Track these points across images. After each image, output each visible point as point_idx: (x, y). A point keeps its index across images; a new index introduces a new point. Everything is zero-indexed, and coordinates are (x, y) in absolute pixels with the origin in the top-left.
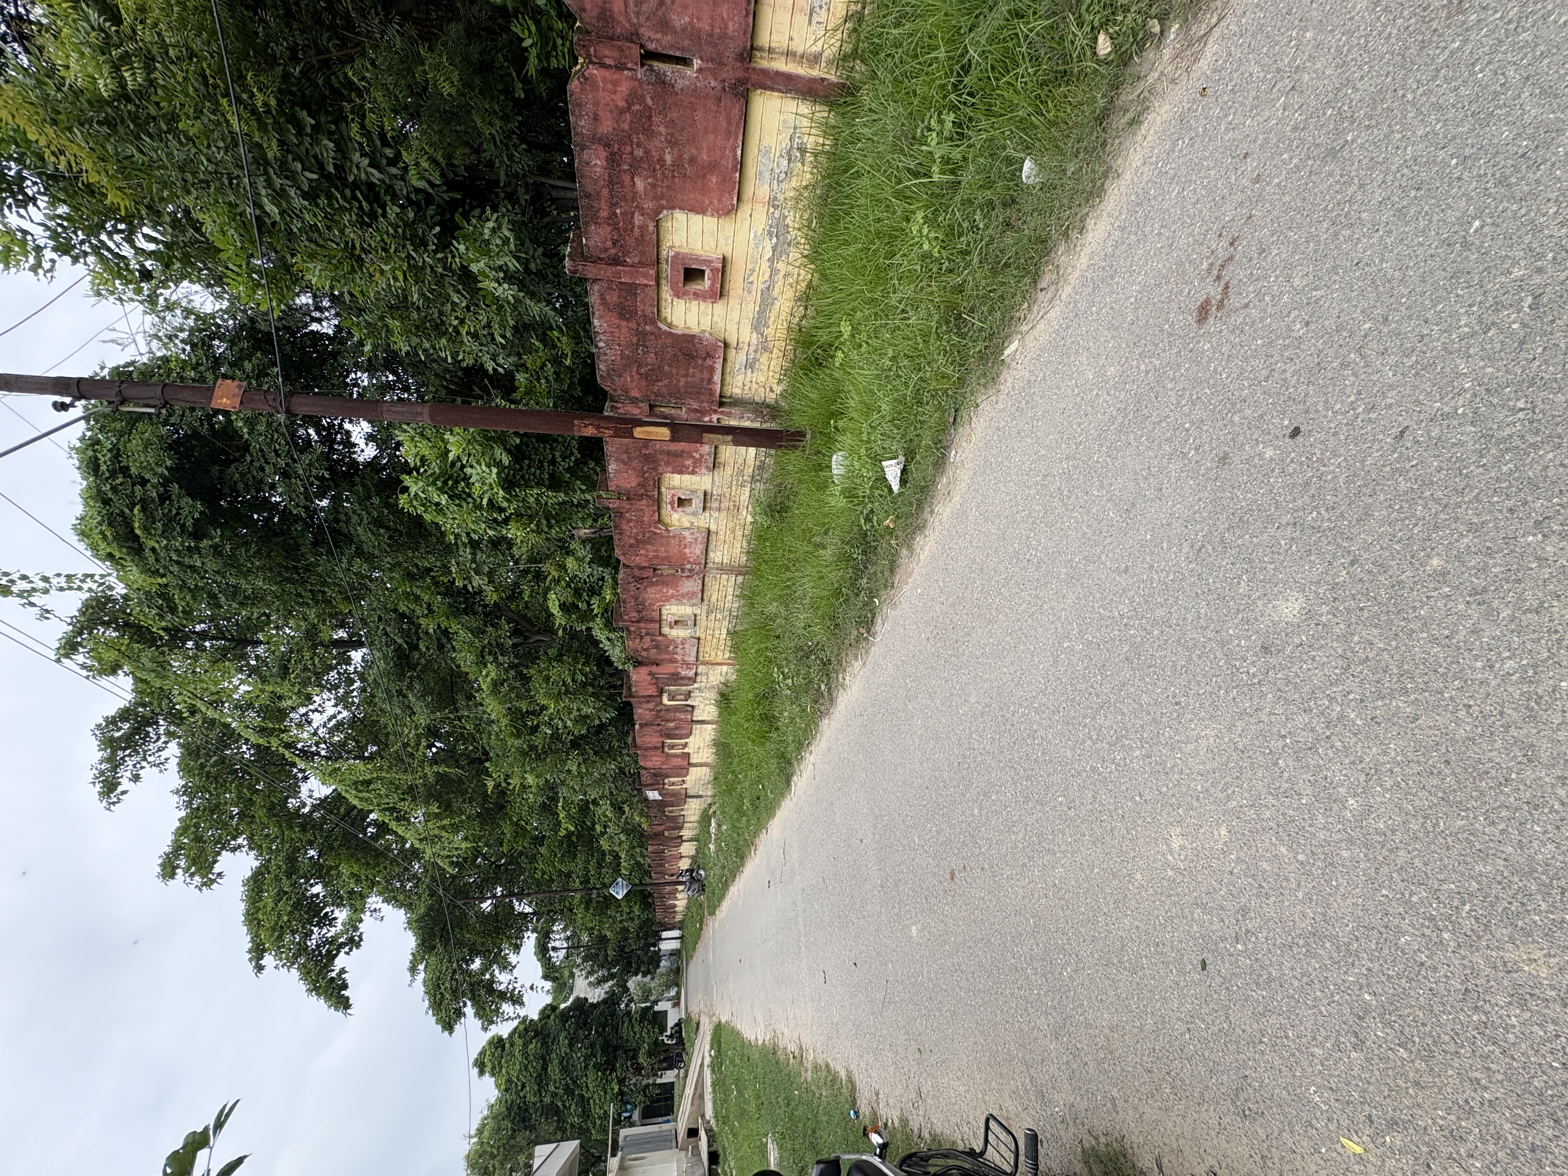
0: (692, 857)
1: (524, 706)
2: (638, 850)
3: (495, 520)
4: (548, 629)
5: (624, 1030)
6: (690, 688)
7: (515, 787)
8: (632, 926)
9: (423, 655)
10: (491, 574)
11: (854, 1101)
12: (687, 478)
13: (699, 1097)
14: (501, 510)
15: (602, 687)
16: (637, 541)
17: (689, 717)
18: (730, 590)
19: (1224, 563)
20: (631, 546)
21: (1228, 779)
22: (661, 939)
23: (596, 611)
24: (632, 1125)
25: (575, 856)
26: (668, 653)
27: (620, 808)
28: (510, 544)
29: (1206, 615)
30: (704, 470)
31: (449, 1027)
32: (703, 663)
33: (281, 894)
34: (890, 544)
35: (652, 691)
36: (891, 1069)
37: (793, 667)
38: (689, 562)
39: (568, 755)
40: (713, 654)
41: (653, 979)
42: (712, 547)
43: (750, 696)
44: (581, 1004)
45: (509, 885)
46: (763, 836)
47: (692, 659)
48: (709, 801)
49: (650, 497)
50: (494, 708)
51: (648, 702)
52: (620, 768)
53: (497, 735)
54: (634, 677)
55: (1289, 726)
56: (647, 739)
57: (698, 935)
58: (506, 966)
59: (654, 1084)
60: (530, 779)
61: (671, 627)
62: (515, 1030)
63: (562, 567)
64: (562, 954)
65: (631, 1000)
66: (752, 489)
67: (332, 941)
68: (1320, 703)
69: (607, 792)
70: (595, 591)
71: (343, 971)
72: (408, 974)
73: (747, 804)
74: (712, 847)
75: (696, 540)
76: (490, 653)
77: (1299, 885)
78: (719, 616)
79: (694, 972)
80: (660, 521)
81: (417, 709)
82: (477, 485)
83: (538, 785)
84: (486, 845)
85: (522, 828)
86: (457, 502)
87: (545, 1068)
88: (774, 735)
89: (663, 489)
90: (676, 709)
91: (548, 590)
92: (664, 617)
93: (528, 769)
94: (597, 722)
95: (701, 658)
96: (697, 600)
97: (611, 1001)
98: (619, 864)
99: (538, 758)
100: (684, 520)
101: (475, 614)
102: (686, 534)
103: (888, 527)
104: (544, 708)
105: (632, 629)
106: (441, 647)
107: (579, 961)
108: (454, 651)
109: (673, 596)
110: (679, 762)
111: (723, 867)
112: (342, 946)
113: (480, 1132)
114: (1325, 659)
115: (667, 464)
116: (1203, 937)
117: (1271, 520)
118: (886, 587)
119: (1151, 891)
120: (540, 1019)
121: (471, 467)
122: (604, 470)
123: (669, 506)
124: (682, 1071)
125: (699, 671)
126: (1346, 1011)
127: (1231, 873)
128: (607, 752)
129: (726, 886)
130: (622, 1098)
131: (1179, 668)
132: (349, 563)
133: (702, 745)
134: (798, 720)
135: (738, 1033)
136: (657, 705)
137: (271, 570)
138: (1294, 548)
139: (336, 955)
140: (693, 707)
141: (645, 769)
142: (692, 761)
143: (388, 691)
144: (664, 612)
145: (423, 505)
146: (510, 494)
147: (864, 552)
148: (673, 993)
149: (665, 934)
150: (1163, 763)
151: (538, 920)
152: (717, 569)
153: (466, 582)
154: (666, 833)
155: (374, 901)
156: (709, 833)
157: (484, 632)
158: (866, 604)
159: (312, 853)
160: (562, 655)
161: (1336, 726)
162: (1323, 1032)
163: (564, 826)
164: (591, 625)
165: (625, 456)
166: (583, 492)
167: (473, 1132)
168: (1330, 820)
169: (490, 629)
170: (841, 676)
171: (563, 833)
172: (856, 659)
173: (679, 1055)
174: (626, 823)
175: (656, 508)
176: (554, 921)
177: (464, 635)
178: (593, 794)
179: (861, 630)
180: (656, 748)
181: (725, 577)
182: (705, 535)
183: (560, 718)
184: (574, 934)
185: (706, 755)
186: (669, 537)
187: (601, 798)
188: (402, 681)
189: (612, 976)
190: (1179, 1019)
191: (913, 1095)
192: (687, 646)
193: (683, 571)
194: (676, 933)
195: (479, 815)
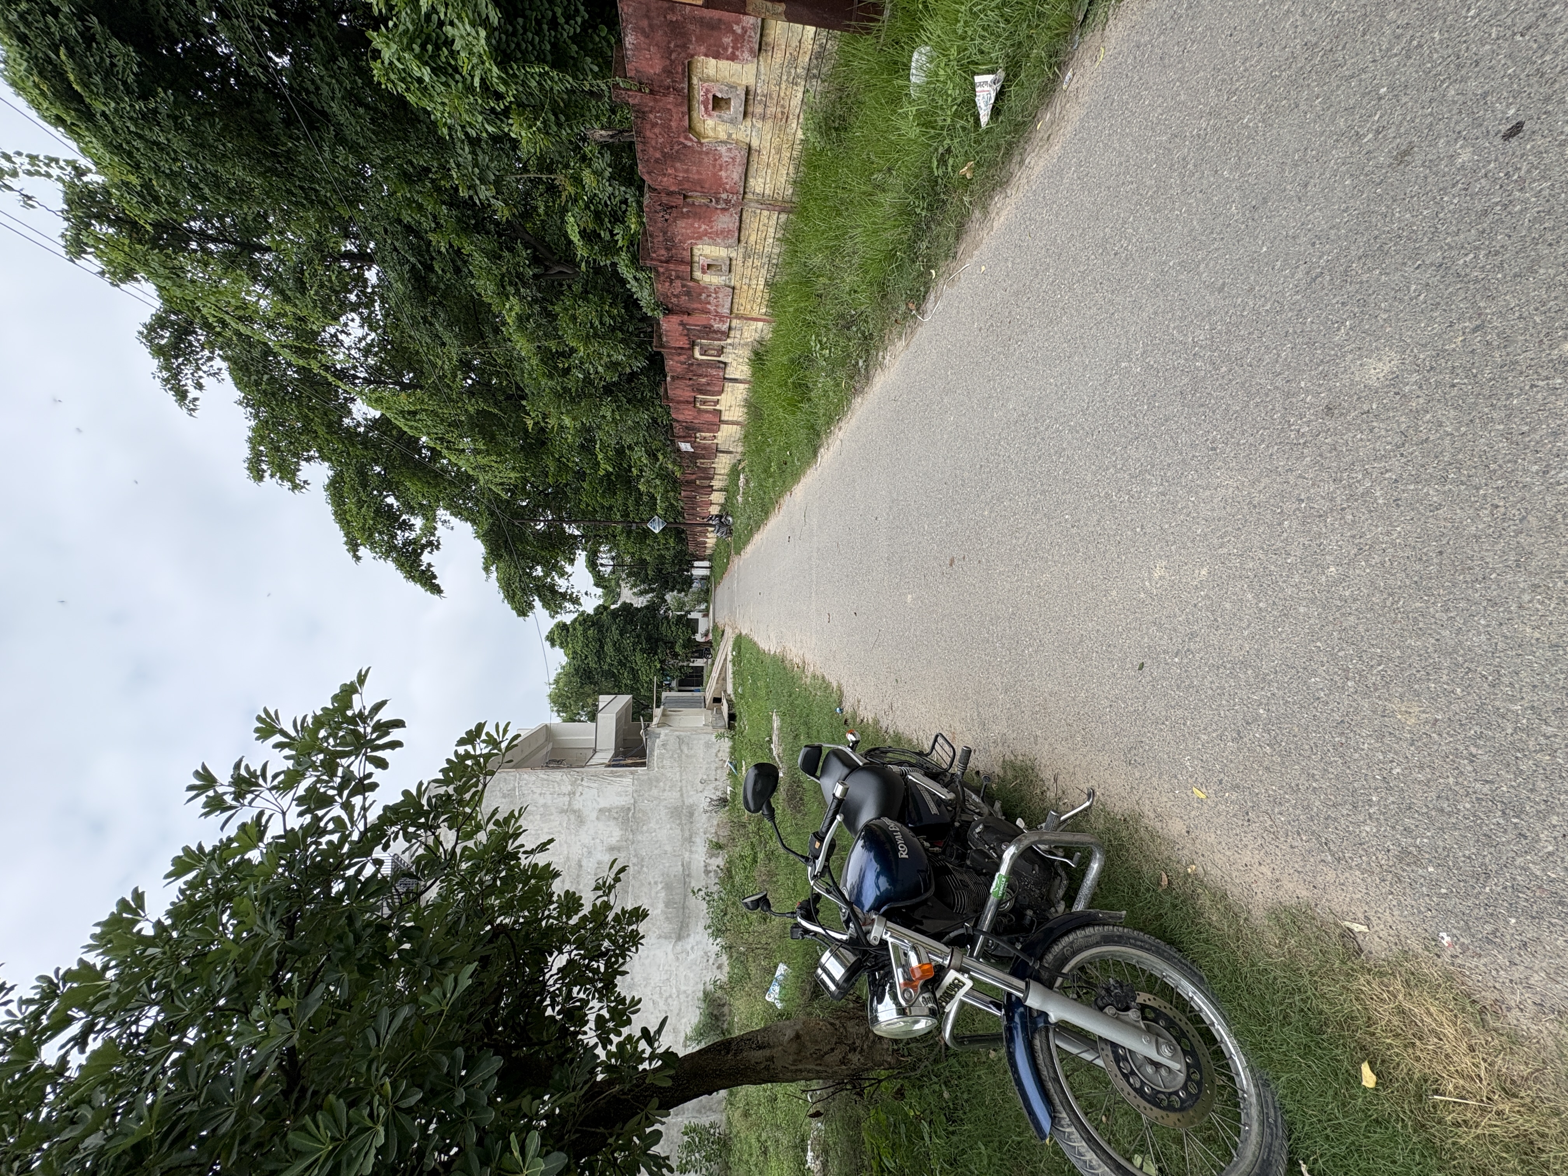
0: (722, 505)
1: (553, 345)
2: (672, 494)
3: (493, 110)
4: (570, 260)
5: (663, 629)
6: (722, 343)
7: (553, 427)
8: (669, 555)
9: (440, 279)
10: (498, 183)
11: (841, 703)
12: (724, 64)
13: (722, 679)
14: (499, 97)
15: (631, 333)
16: (664, 155)
17: (721, 374)
18: (771, 230)
19: (1334, 301)
20: (657, 161)
21: (1230, 529)
22: (693, 567)
23: (620, 244)
24: (671, 690)
25: (615, 494)
26: (701, 302)
27: (655, 455)
28: (515, 144)
29: (1286, 359)
30: (746, 55)
31: (522, 613)
32: (738, 317)
33: (360, 503)
34: (962, 201)
35: (683, 343)
36: (872, 689)
37: (831, 336)
38: (725, 190)
39: (601, 400)
40: (749, 307)
41: (686, 595)
42: (752, 171)
43: (785, 359)
44: (627, 608)
45: (557, 510)
46: (787, 497)
47: (726, 311)
48: (739, 457)
49: (678, 91)
50: (522, 346)
51: (680, 354)
52: (652, 418)
53: (530, 374)
54: (665, 326)
55: (1312, 491)
56: (679, 392)
57: (725, 568)
58: (562, 574)
59: (688, 666)
60: (567, 421)
61: (704, 272)
62: (576, 620)
63: (577, 180)
64: (609, 569)
65: (669, 609)
66: (806, 91)
67: (415, 542)
68: (1354, 475)
69: (641, 439)
70: (618, 218)
71: (429, 565)
72: (484, 573)
73: (774, 468)
74: (740, 499)
75: (734, 159)
76: (511, 284)
77: (1248, 626)
78: (757, 263)
79: (721, 594)
80: (691, 128)
81: (446, 339)
82: (463, 54)
83: (575, 427)
84: (533, 475)
85: (564, 464)
86: (444, 79)
87: (602, 647)
88: (805, 406)
89: (695, 81)
90: (708, 364)
91: (564, 210)
92: (696, 259)
93: (564, 410)
94: (628, 370)
95: (735, 311)
96: (733, 241)
97: (652, 608)
98: (655, 504)
99: (572, 400)
100: (719, 129)
101: (488, 233)
102: (723, 149)
103: (964, 177)
104: (573, 350)
105: (661, 270)
106: (457, 271)
107: (624, 576)
108: (473, 277)
109: (706, 233)
110: (709, 417)
111: (749, 518)
112: (423, 547)
113: (557, 682)
114: (1383, 433)
115: (700, 40)
116: (1149, 647)
117: (1416, 254)
118: (947, 256)
119: (1121, 606)
120: (596, 614)
121: (452, 24)
122: (620, 41)
123: (702, 107)
124: (710, 661)
125: (733, 325)
126: (1240, 716)
127: (1195, 605)
128: (639, 401)
129: (751, 534)
130: (663, 672)
131: (1231, 412)
132: (333, 152)
133: (733, 403)
134: (831, 393)
135: (755, 643)
136: (689, 359)
137: (248, 155)
138: (1422, 297)
139: (422, 553)
140: (725, 364)
141: (678, 421)
142: (723, 418)
143: (413, 317)
144: (696, 252)
145: (403, 80)
146: (507, 73)
147: (930, 208)
148: (703, 607)
149: (696, 564)
150: (1174, 503)
151: (586, 542)
152: (757, 201)
153: (471, 192)
154: (698, 482)
155: (442, 513)
156: (737, 485)
157: (500, 257)
158: (921, 274)
159: (378, 469)
160: (587, 292)
161: (1356, 500)
162: (1214, 726)
163: (602, 466)
164: (616, 259)
165: (645, 23)
166: (596, 76)
167: (552, 681)
168: (1305, 580)
169: (506, 254)
170: (881, 354)
171: (602, 473)
172: (900, 339)
173: (708, 650)
174: (661, 468)
175: (685, 109)
176: (600, 544)
177: (479, 259)
178: (628, 440)
179: (910, 305)
180: (688, 402)
181: (766, 213)
182: (744, 153)
183: (591, 363)
184: (618, 555)
185: (736, 414)
186: (700, 153)
187: (636, 444)
188: (425, 307)
189: (652, 590)
190: (1107, 698)
191: (886, 707)
192: (720, 295)
193: (717, 202)
194: (706, 564)
195: (522, 447)
